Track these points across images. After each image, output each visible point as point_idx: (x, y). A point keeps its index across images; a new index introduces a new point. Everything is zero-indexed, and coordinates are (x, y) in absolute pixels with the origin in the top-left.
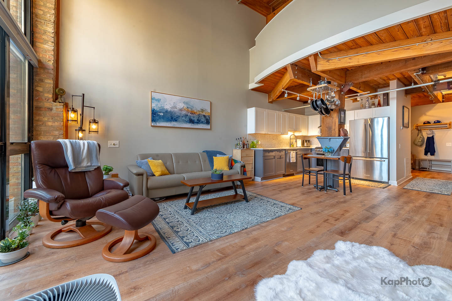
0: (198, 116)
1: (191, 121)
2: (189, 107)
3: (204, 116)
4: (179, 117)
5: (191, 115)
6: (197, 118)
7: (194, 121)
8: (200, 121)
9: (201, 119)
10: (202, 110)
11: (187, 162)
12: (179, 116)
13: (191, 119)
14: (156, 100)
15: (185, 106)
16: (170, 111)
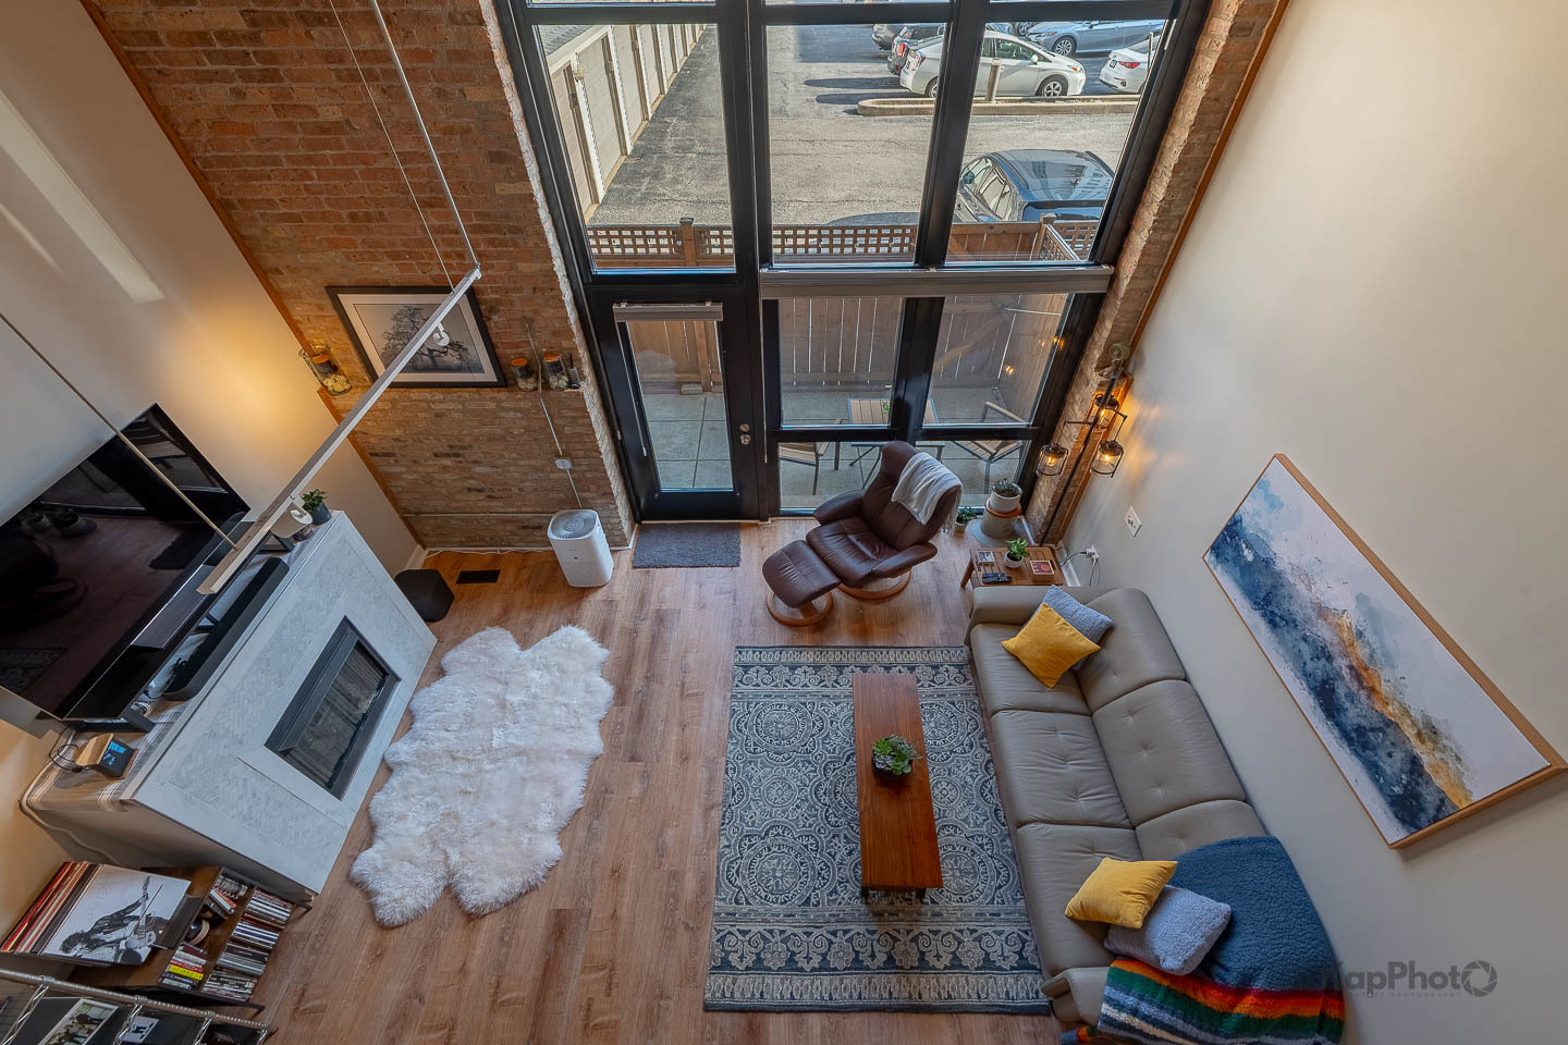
0: (1376, 722)
1: (1325, 694)
2: (1369, 635)
3: (1414, 764)
4: (1292, 625)
5: (1345, 672)
6: (1364, 723)
7: (1338, 710)
8: (1365, 746)
9: (1382, 753)
10: (1430, 733)
12: (1294, 621)
13: (1333, 690)
14: (1267, 496)
15: (1352, 619)
16: (1278, 576)
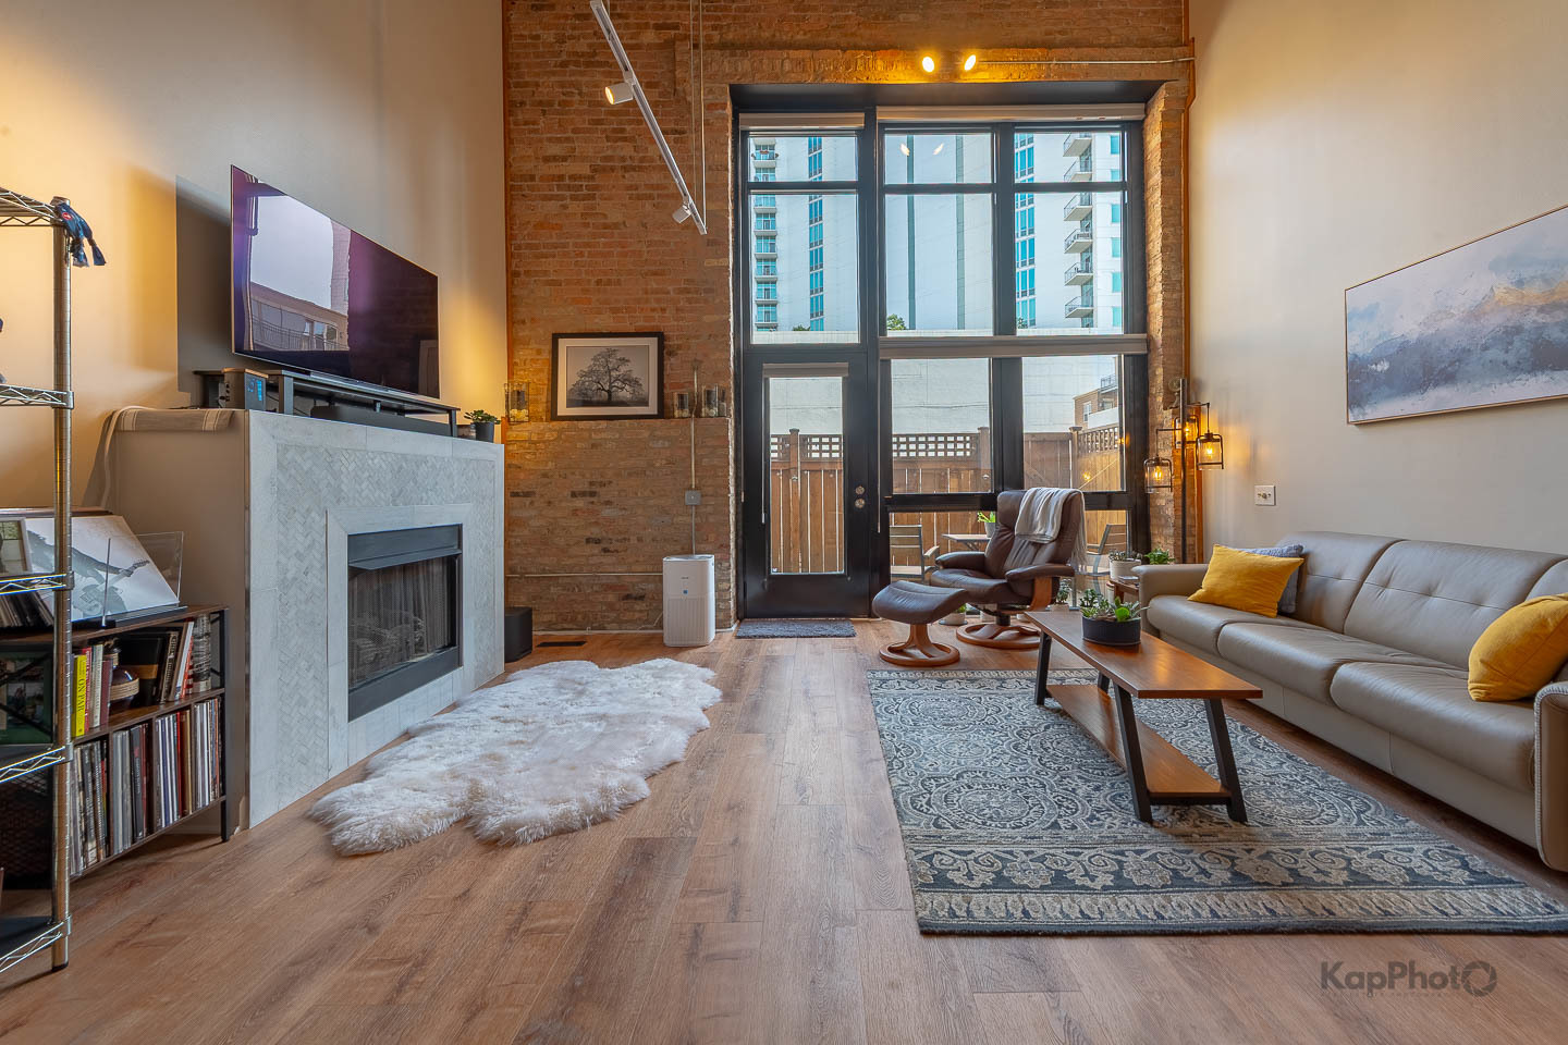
1: (1547, 357)
4: (1464, 356)
11: (1428, 592)
14: (1362, 317)
15: (1502, 284)
16: (1419, 341)
